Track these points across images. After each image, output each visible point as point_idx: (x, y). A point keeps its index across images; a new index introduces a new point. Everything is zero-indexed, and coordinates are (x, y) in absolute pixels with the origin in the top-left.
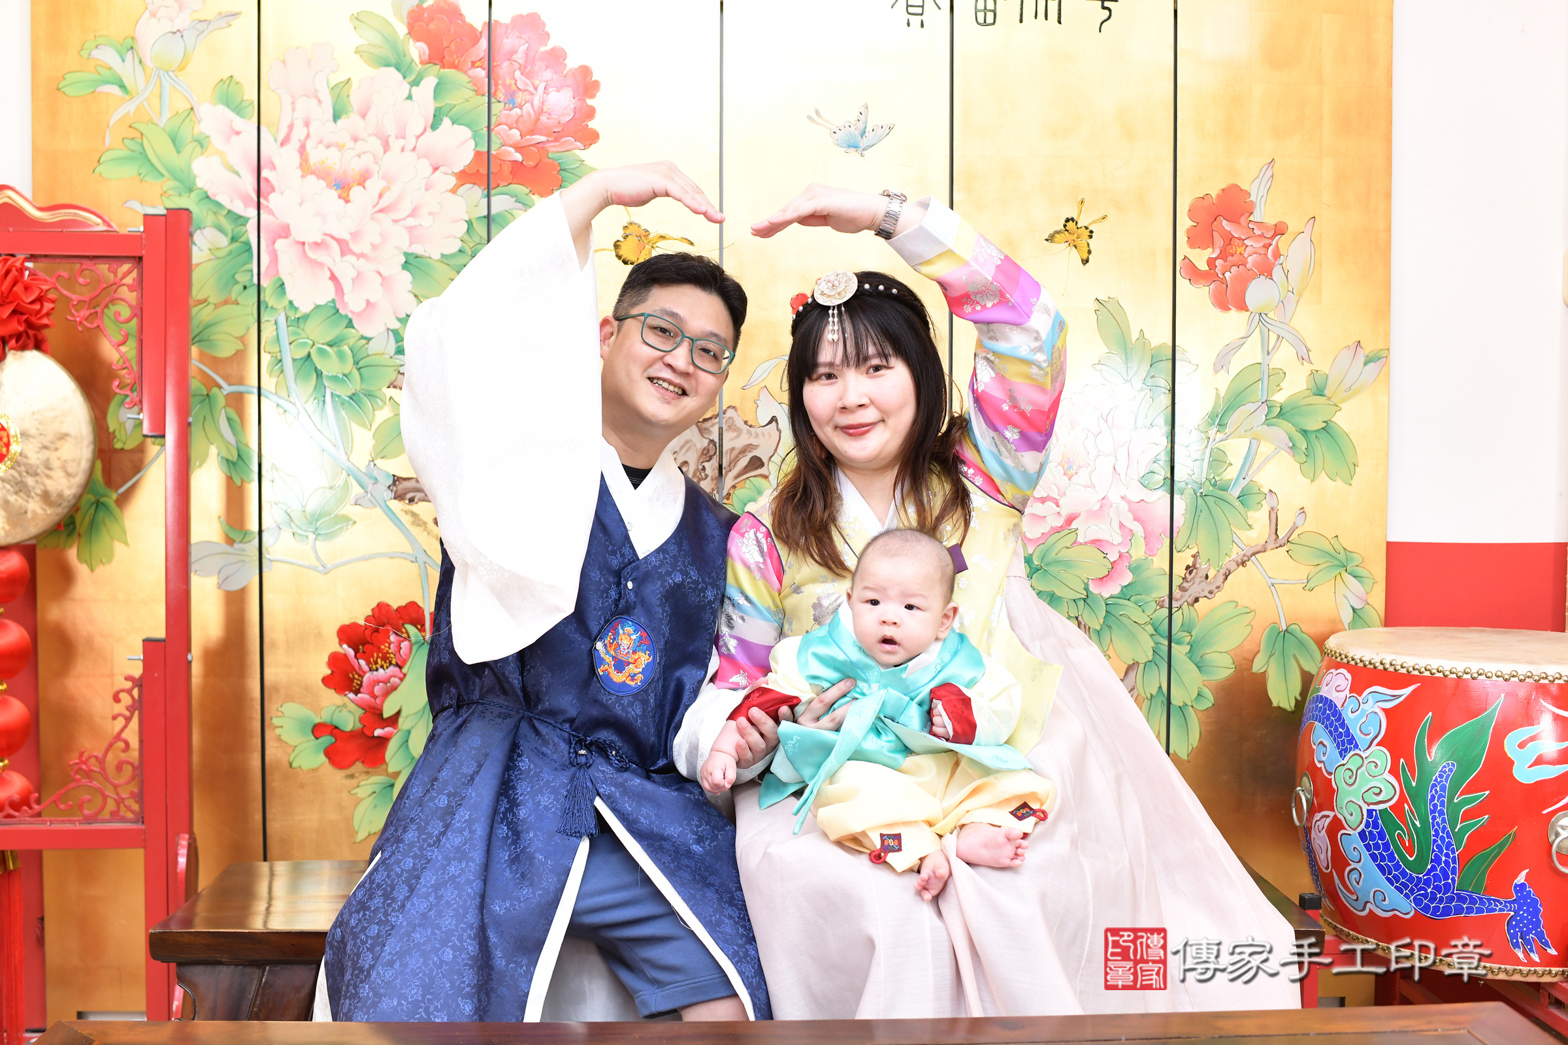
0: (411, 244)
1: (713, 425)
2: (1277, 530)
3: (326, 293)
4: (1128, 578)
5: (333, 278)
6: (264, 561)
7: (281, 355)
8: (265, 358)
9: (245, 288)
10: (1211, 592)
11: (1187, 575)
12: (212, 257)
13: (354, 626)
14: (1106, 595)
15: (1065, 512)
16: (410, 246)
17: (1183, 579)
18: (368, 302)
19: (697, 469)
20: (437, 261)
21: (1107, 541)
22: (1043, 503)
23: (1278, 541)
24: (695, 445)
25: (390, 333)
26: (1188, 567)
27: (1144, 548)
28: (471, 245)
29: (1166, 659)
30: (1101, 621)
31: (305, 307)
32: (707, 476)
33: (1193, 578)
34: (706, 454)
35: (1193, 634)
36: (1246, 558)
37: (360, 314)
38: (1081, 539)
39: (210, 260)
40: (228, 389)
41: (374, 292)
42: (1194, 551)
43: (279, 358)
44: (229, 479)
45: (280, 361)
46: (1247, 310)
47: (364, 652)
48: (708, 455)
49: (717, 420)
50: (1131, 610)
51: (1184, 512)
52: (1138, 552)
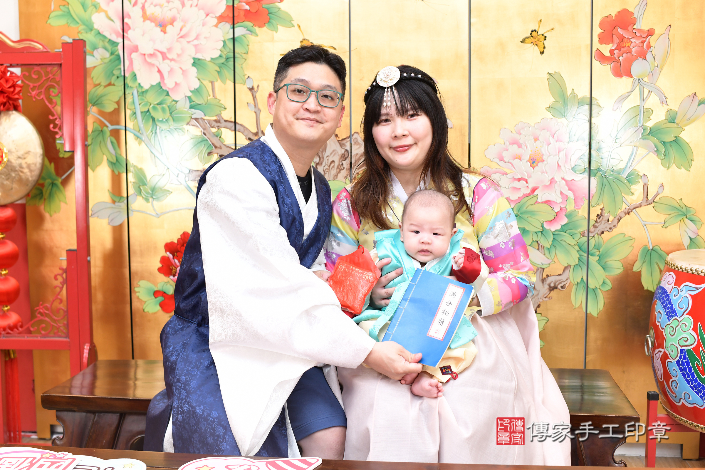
0: (196, 53)
1: (347, 142)
2: (647, 195)
3: (155, 79)
4: (565, 221)
5: (159, 71)
6: (130, 211)
7: (135, 110)
8: (128, 112)
9: (118, 77)
10: (610, 229)
11: (598, 219)
12: (102, 63)
13: (172, 243)
14: (553, 230)
15: (531, 185)
16: (196, 54)
17: (595, 221)
18: (176, 83)
19: (339, 165)
20: (209, 61)
21: (554, 202)
22: (519, 181)
23: (648, 201)
24: (338, 152)
25: (187, 98)
26: (598, 215)
27: (574, 205)
28: (225, 53)
29: (586, 263)
30: (551, 243)
31: (146, 86)
32: (344, 168)
33: (601, 221)
34: (343, 157)
35: (601, 250)
36: (630, 211)
37: (172, 89)
38: (539, 200)
39: (101, 64)
40: (111, 127)
41: (178, 77)
42: (601, 207)
43: (134, 111)
44: (113, 171)
45: (135, 113)
46: (632, 77)
47: (177, 256)
48: (345, 157)
49: (349, 139)
50: (566, 238)
51: (596, 186)
52: (570, 207)
